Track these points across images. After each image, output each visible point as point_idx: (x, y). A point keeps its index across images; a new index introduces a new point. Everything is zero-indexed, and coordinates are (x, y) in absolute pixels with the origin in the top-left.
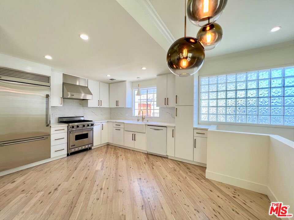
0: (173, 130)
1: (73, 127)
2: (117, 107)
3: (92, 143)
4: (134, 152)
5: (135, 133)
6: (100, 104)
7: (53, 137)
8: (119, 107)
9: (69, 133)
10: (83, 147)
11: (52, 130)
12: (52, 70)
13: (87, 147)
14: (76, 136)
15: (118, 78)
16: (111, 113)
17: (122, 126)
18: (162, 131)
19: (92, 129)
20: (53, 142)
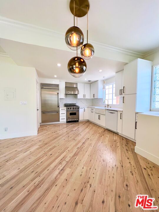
0: (121, 113)
1: (68, 108)
2: (94, 98)
3: (79, 118)
4: (99, 126)
5: (100, 115)
6: (84, 97)
7: (61, 112)
8: (95, 98)
9: (67, 111)
10: (74, 120)
11: (60, 109)
12: (60, 81)
13: (75, 120)
14: (70, 113)
15: (93, 79)
16: (92, 102)
17: (94, 110)
18: (114, 114)
19: (78, 111)
20: (60, 115)
